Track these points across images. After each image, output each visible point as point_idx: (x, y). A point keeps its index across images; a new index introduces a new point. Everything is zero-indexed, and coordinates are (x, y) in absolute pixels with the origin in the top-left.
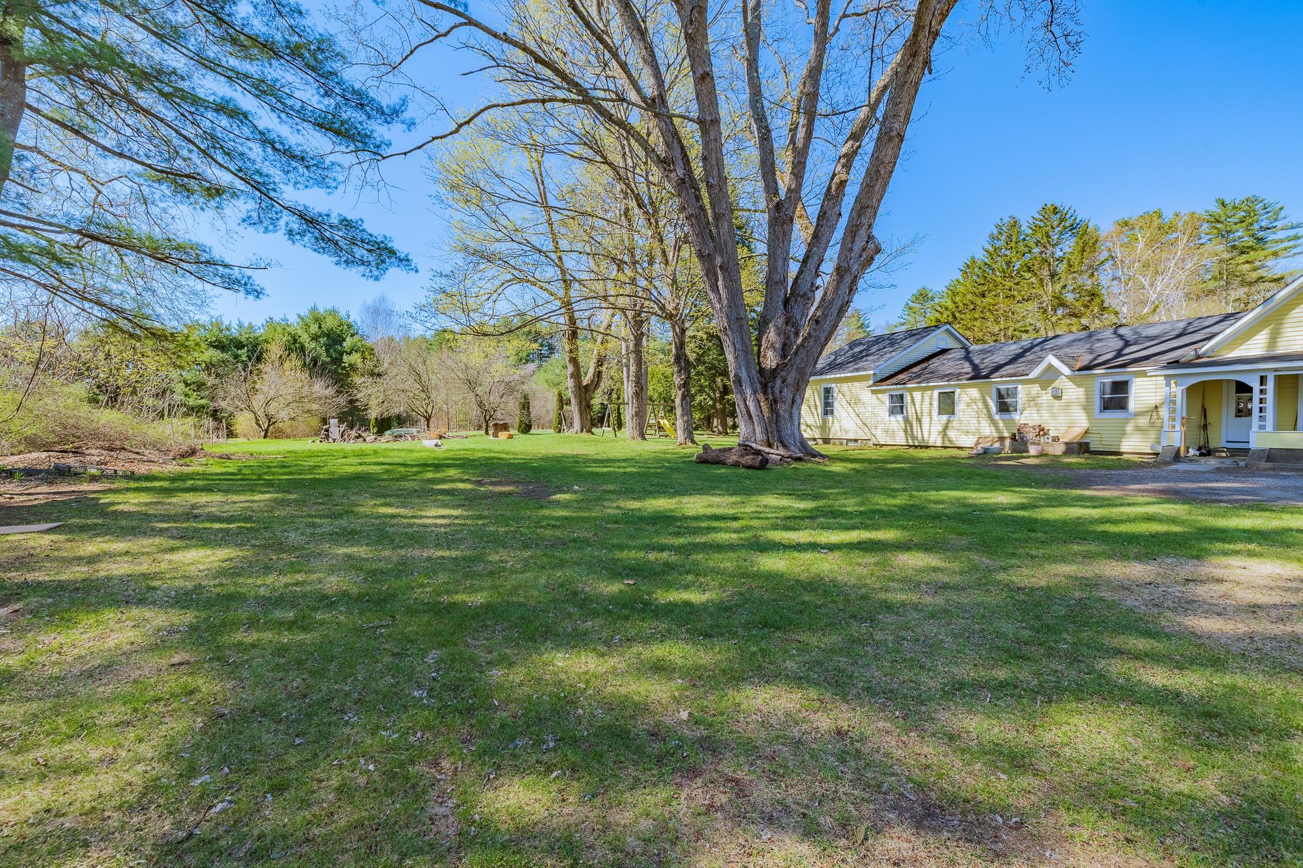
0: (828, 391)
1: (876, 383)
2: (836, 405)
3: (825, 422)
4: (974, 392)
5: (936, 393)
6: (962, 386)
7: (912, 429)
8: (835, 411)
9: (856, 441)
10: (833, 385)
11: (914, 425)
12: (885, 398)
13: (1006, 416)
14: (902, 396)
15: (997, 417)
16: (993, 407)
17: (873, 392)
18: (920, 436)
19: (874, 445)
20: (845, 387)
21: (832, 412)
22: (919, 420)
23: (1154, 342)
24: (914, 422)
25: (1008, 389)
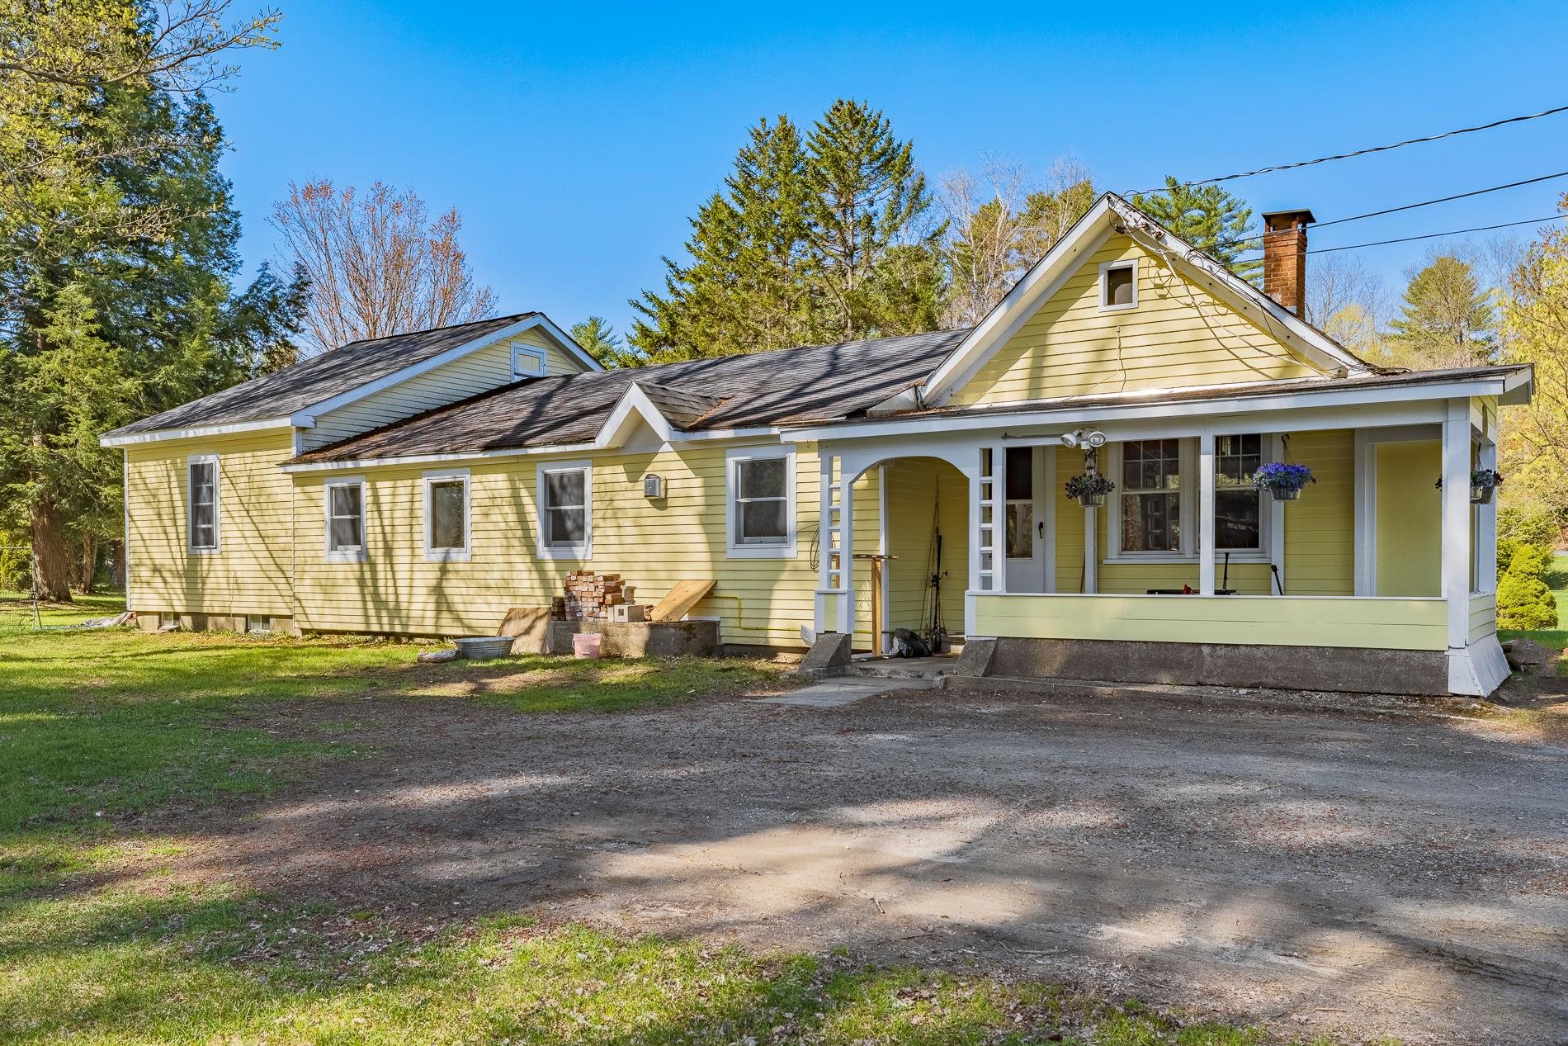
0: (200, 474)
1: (305, 456)
2: (219, 511)
3: (194, 561)
4: (498, 481)
5: (424, 485)
6: (475, 468)
7: (375, 579)
8: (218, 535)
9: (266, 619)
10: (211, 459)
11: (380, 567)
12: (323, 494)
13: (562, 552)
14: (355, 491)
15: (544, 552)
16: (537, 527)
17: (300, 480)
18: (392, 598)
19: (305, 631)
20: (236, 461)
21: (209, 539)
22: (389, 551)
23: (877, 369)
24: (380, 560)
25: (562, 476)
